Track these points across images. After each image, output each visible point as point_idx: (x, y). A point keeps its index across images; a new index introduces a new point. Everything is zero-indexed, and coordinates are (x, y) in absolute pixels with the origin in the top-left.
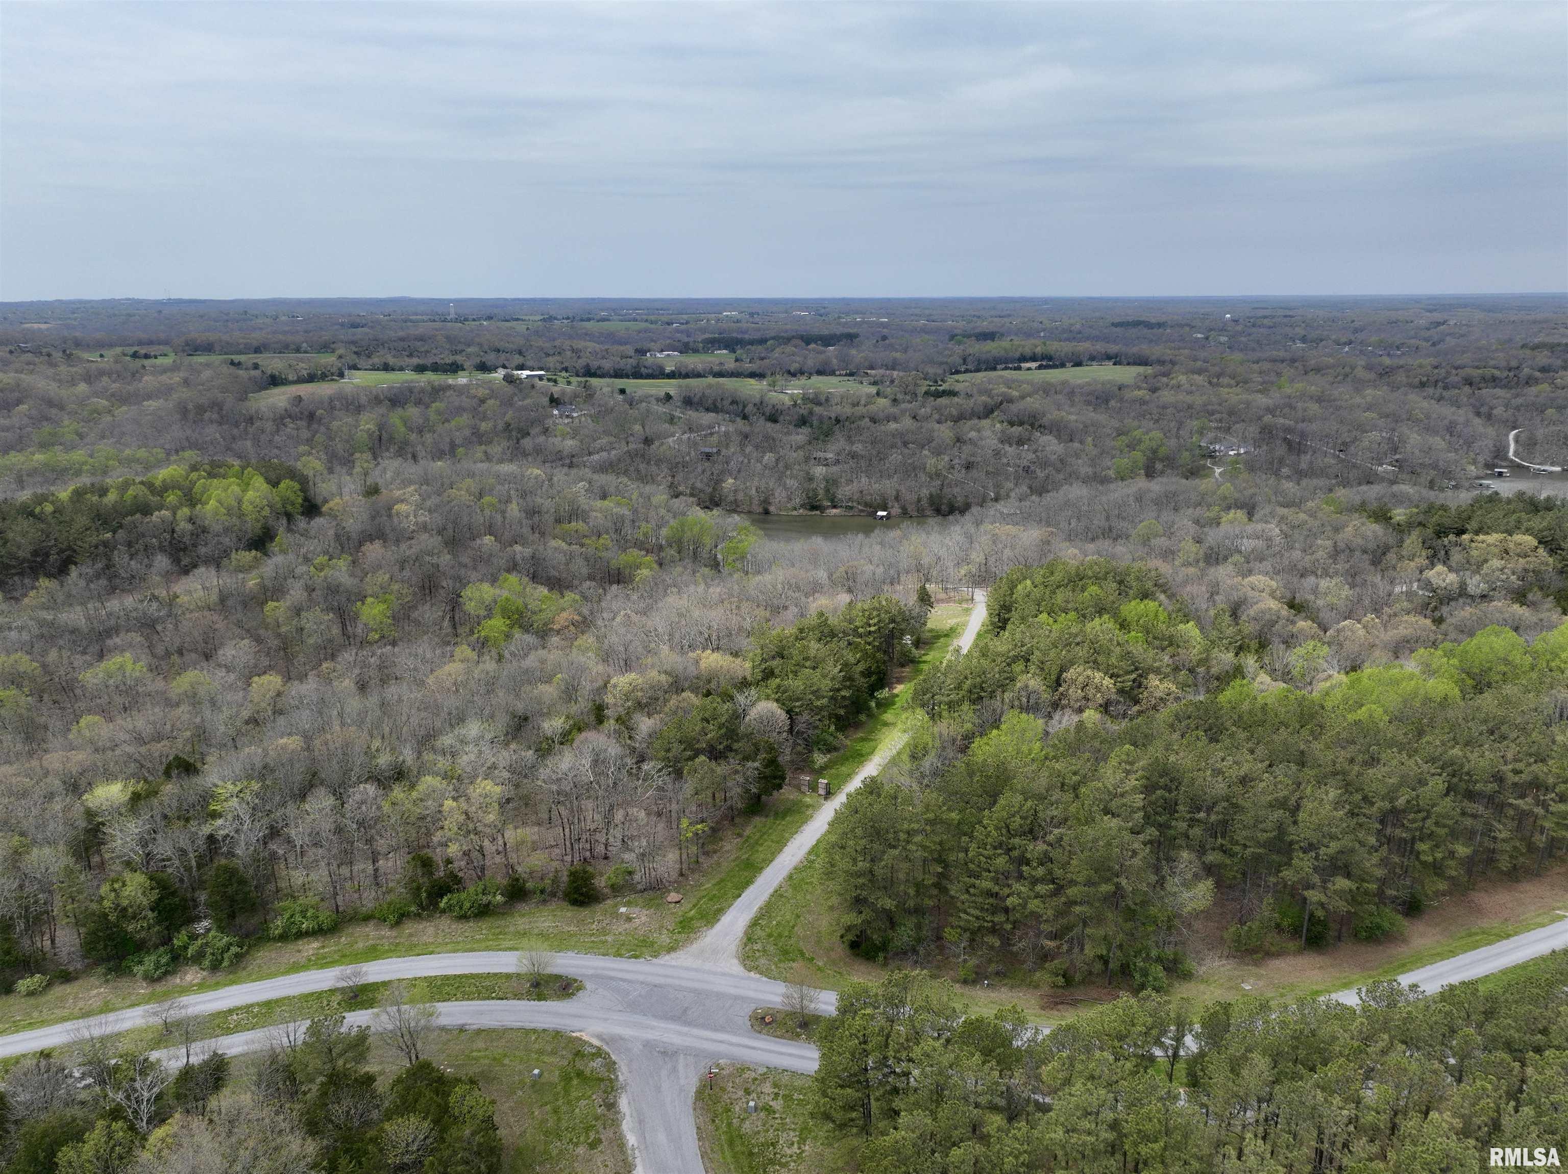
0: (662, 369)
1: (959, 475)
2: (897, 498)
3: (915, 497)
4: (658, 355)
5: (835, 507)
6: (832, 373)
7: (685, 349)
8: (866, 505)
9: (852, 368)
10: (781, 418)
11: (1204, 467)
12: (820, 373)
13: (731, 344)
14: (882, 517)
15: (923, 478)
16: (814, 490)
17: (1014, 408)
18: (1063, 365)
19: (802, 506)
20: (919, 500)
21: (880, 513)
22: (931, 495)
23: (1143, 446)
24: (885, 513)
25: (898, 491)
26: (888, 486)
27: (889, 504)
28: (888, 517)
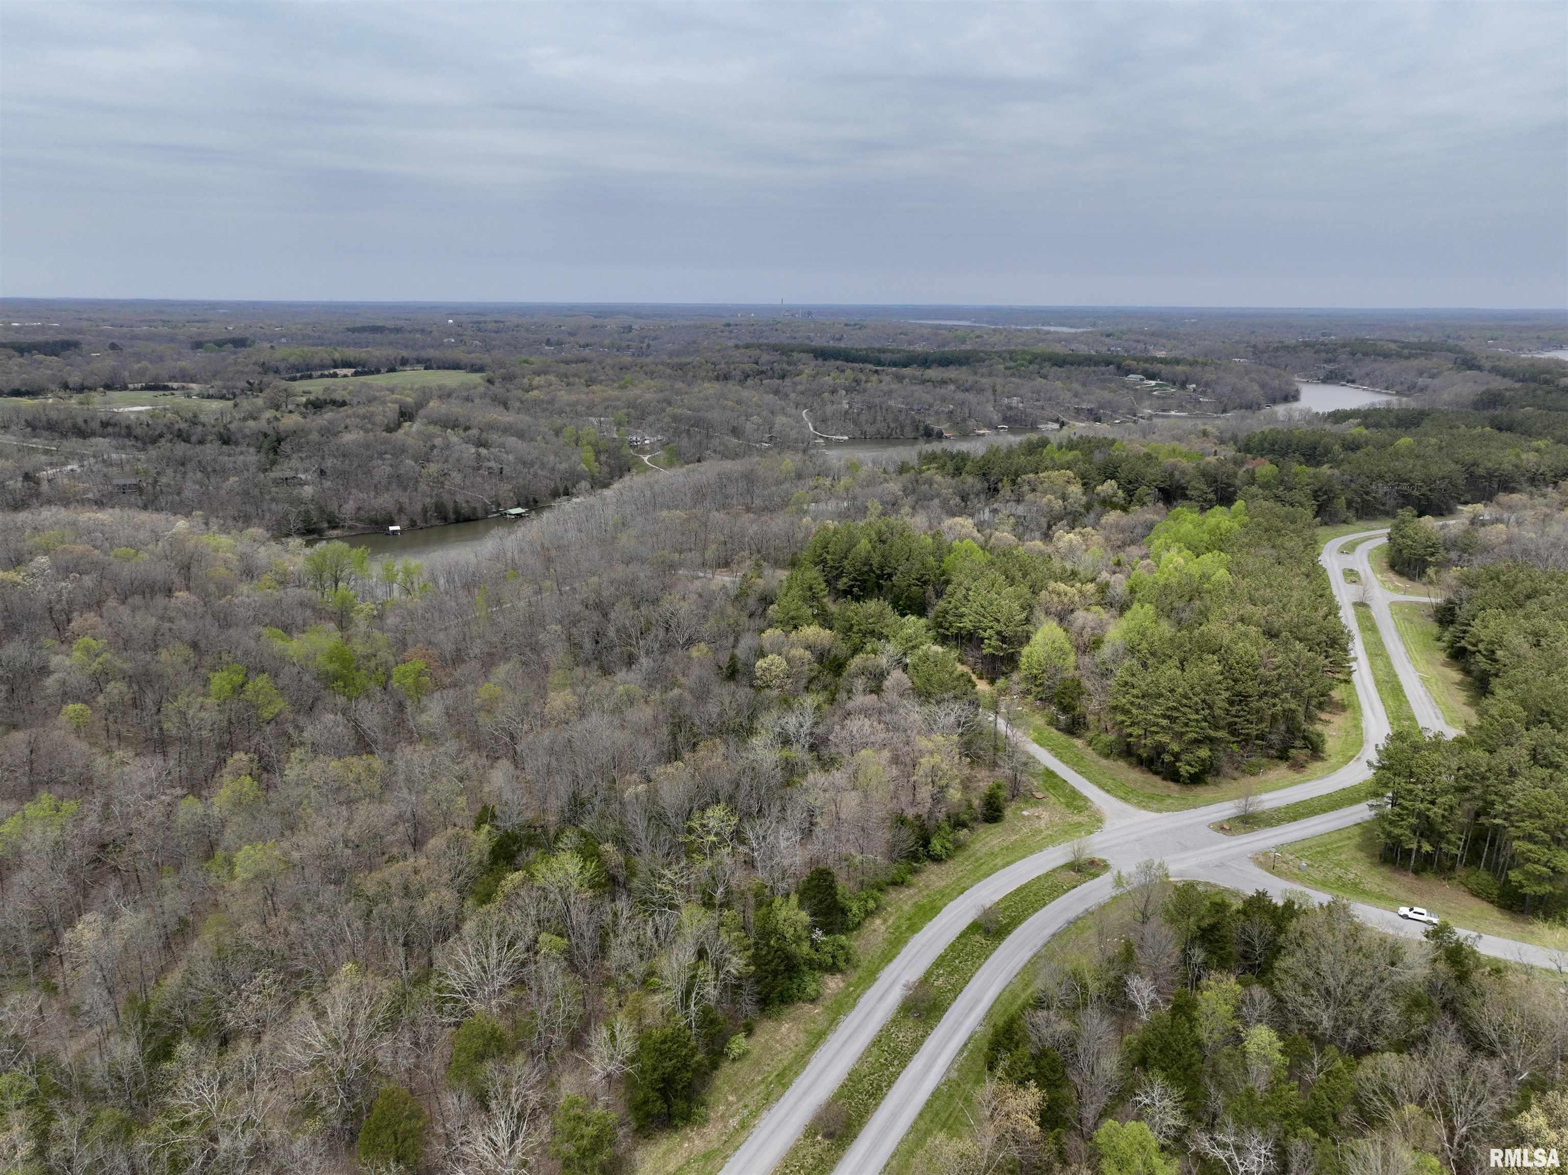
2: (401, 510)
3: (418, 507)
5: (334, 528)
8: (372, 521)
11: (634, 457)
14: (394, 531)
16: (307, 512)
17: (428, 412)
19: (298, 531)
20: (425, 511)
21: (391, 528)
22: (434, 504)
23: (584, 441)
24: (397, 528)
25: (399, 505)
26: (385, 501)
27: (396, 518)
28: (401, 531)
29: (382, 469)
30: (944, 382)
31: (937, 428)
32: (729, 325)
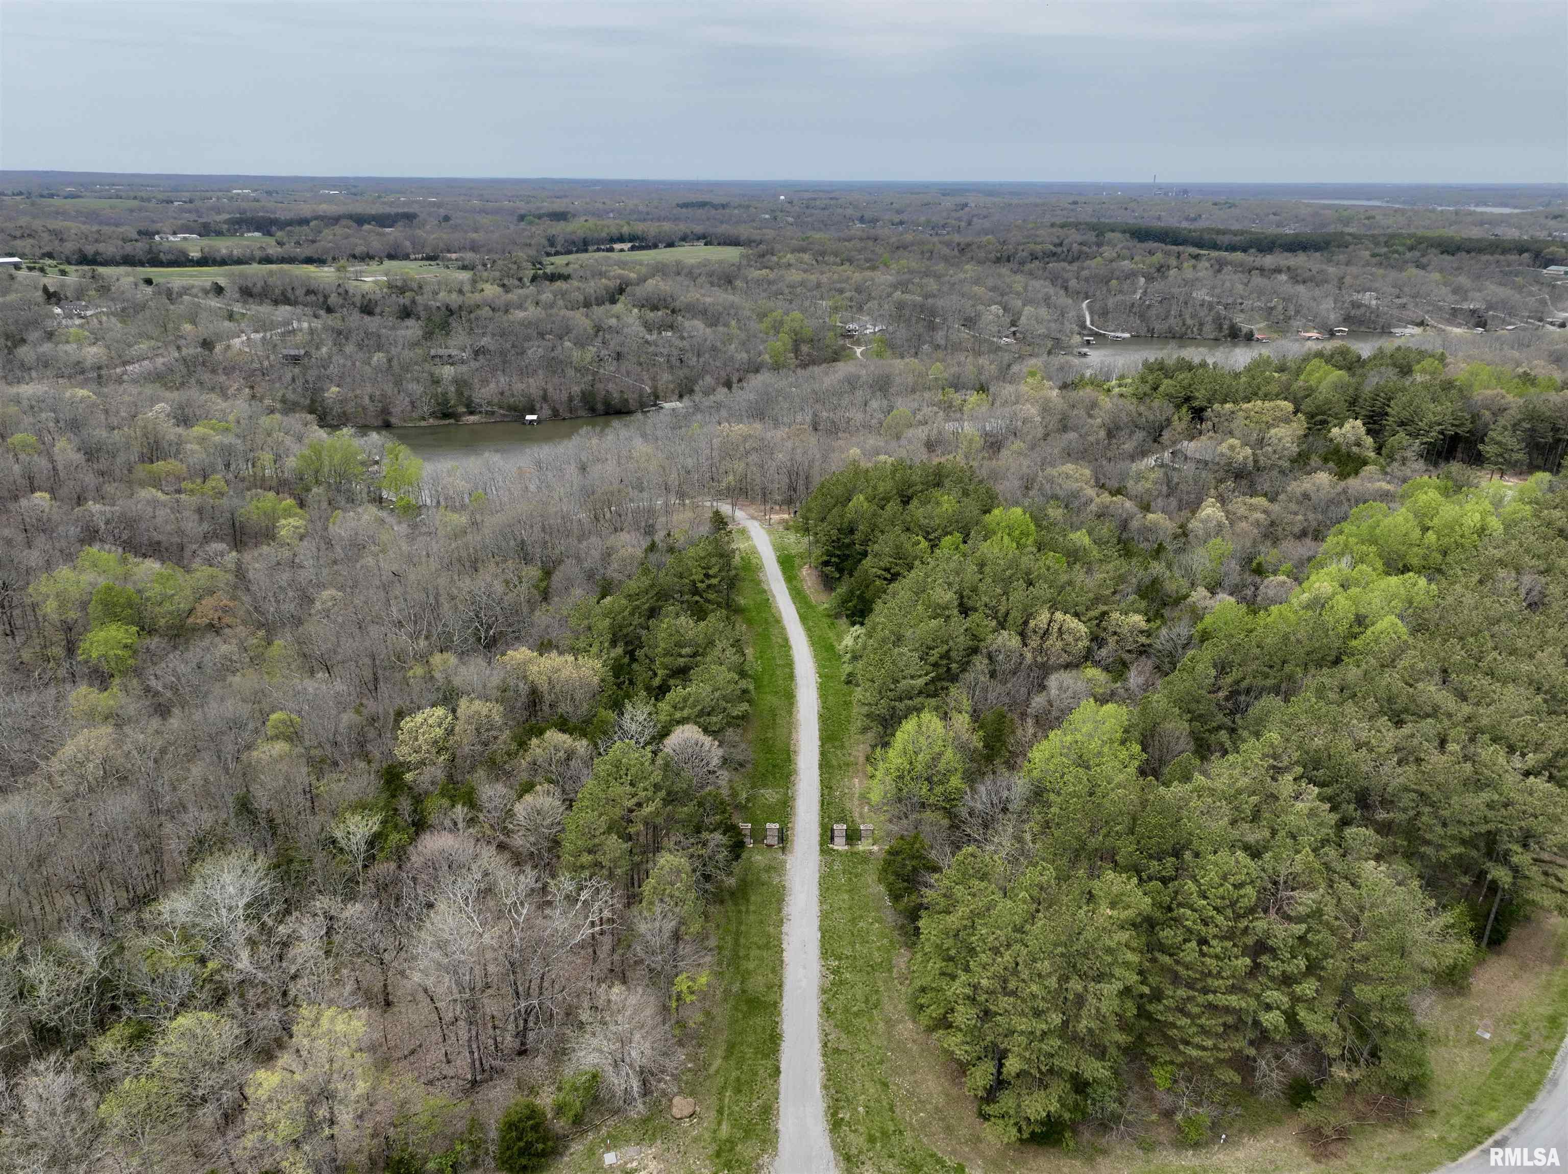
0: (186, 255)
1: (610, 367)
2: (545, 398)
3: (564, 396)
4: (171, 238)
5: (471, 413)
6: (406, 257)
7: (205, 230)
8: (512, 408)
9: (428, 250)
10: (378, 310)
11: (844, 348)
12: (391, 257)
13: (265, 226)
14: (531, 421)
15: (570, 372)
16: (445, 394)
17: (640, 291)
18: (655, 246)
19: (433, 414)
20: (571, 399)
21: (529, 417)
22: (583, 393)
23: (786, 328)
24: (534, 417)
25: (545, 391)
26: (533, 385)
27: (538, 406)
28: (539, 421)
29: (535, 351)
30: (1278, 271)
31: (1245, 328)
32: (1075, 203)
